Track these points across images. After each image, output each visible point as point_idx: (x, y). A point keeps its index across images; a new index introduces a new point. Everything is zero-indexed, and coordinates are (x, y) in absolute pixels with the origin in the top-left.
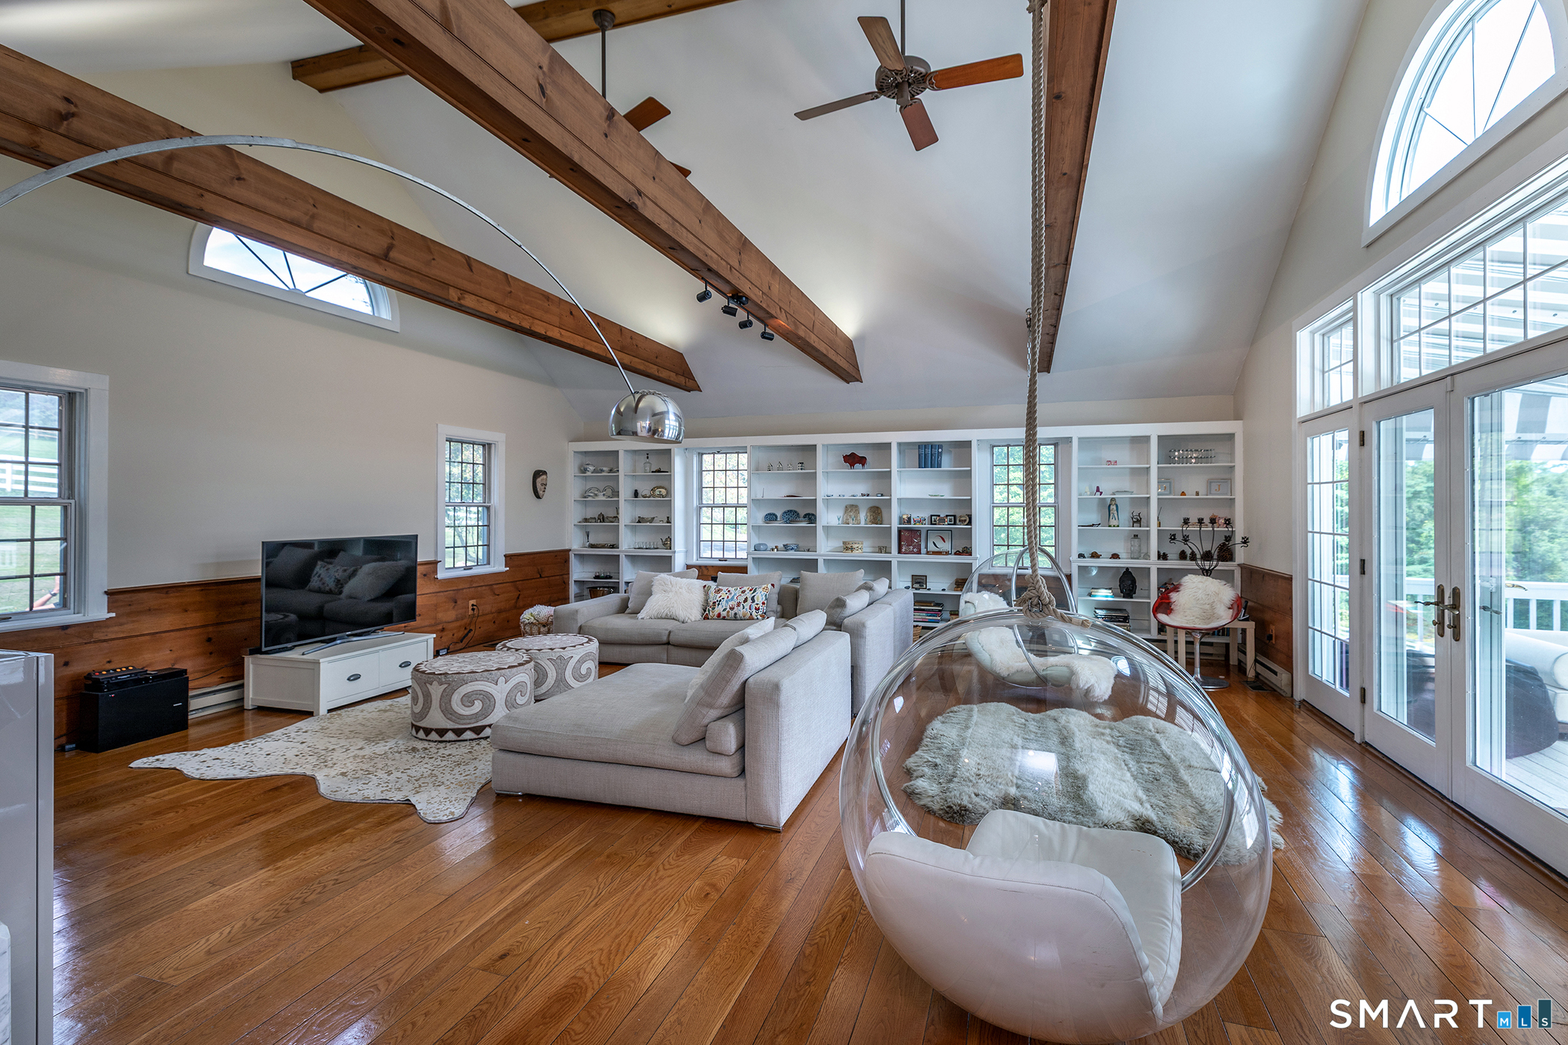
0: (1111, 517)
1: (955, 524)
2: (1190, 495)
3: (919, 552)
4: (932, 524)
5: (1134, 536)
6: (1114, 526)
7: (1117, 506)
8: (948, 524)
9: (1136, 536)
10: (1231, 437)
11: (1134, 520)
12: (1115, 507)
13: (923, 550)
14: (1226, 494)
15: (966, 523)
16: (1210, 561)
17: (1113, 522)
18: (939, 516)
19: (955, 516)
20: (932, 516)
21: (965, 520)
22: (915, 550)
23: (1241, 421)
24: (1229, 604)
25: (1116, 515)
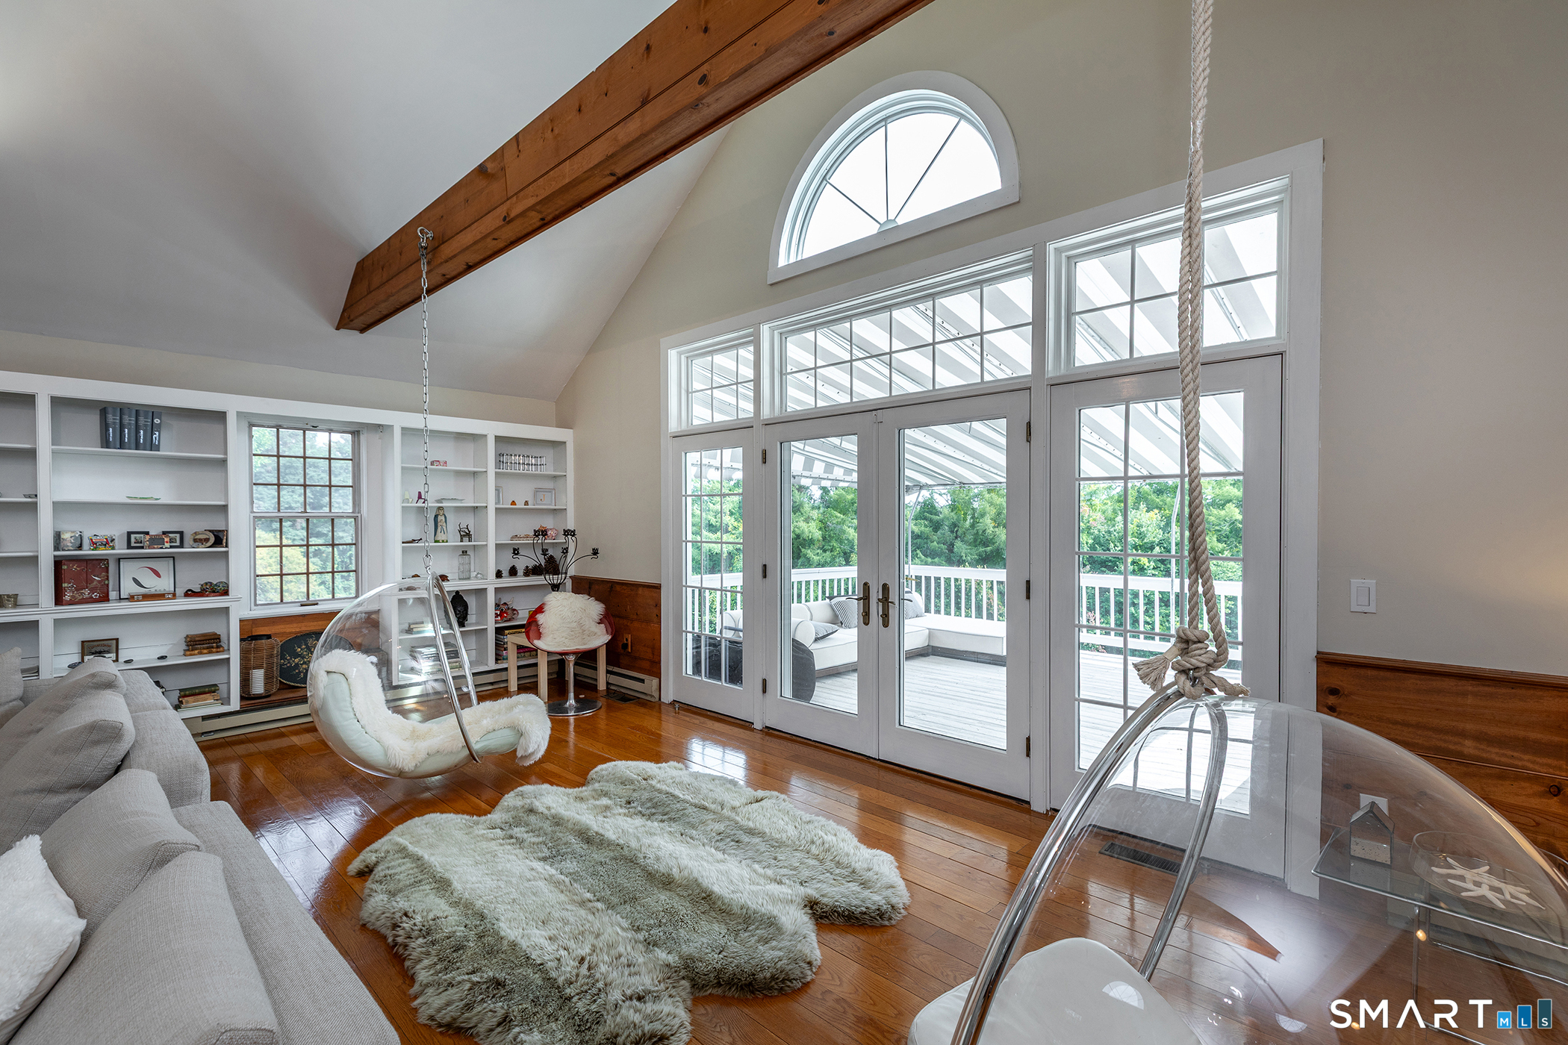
0: (439, 530)
1: (181, 546)
2: (520, 505)
3: (105, 598)
4: (129, 547)
5: (463, 552)
6: (443, 541)
7: (445, 517)
8: (171, 547)
9: (464, 553)
10: (558, 445)
11: (462, 533)
12: (443, 518)
13: (113, 595)
14: (550, 505)
15: (209, 544)
16: (558, 575)
17: (441, 536)
18: (147, 533)
19: (181, 533)
20: (129, 534)
21: (207, 540)
22: (95, 595)
23: (571, 431)
24: (597, 618)
25: (445, 528)
